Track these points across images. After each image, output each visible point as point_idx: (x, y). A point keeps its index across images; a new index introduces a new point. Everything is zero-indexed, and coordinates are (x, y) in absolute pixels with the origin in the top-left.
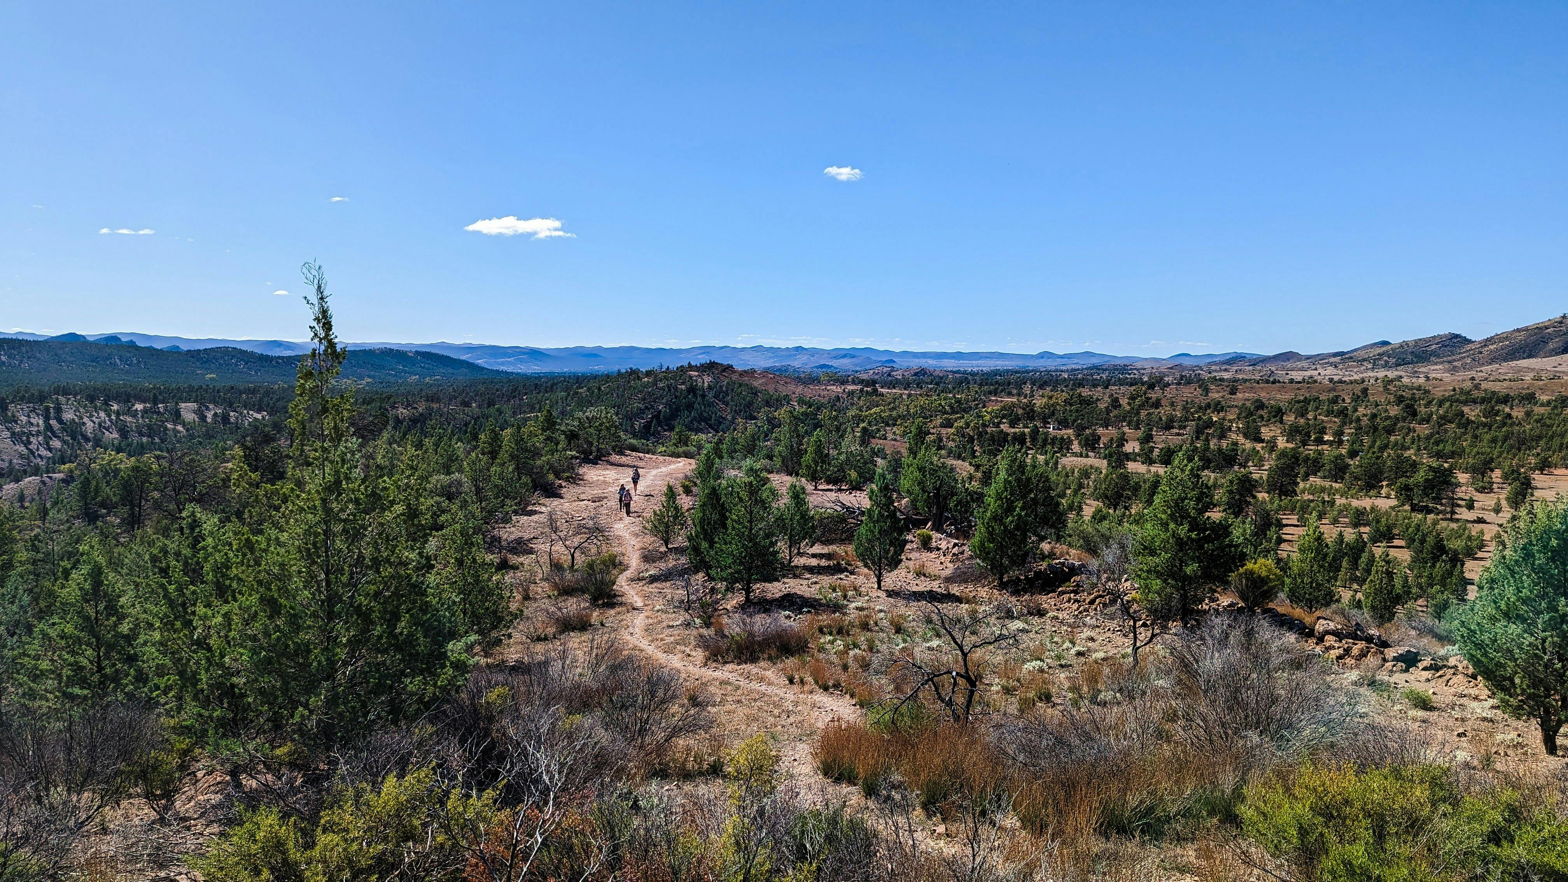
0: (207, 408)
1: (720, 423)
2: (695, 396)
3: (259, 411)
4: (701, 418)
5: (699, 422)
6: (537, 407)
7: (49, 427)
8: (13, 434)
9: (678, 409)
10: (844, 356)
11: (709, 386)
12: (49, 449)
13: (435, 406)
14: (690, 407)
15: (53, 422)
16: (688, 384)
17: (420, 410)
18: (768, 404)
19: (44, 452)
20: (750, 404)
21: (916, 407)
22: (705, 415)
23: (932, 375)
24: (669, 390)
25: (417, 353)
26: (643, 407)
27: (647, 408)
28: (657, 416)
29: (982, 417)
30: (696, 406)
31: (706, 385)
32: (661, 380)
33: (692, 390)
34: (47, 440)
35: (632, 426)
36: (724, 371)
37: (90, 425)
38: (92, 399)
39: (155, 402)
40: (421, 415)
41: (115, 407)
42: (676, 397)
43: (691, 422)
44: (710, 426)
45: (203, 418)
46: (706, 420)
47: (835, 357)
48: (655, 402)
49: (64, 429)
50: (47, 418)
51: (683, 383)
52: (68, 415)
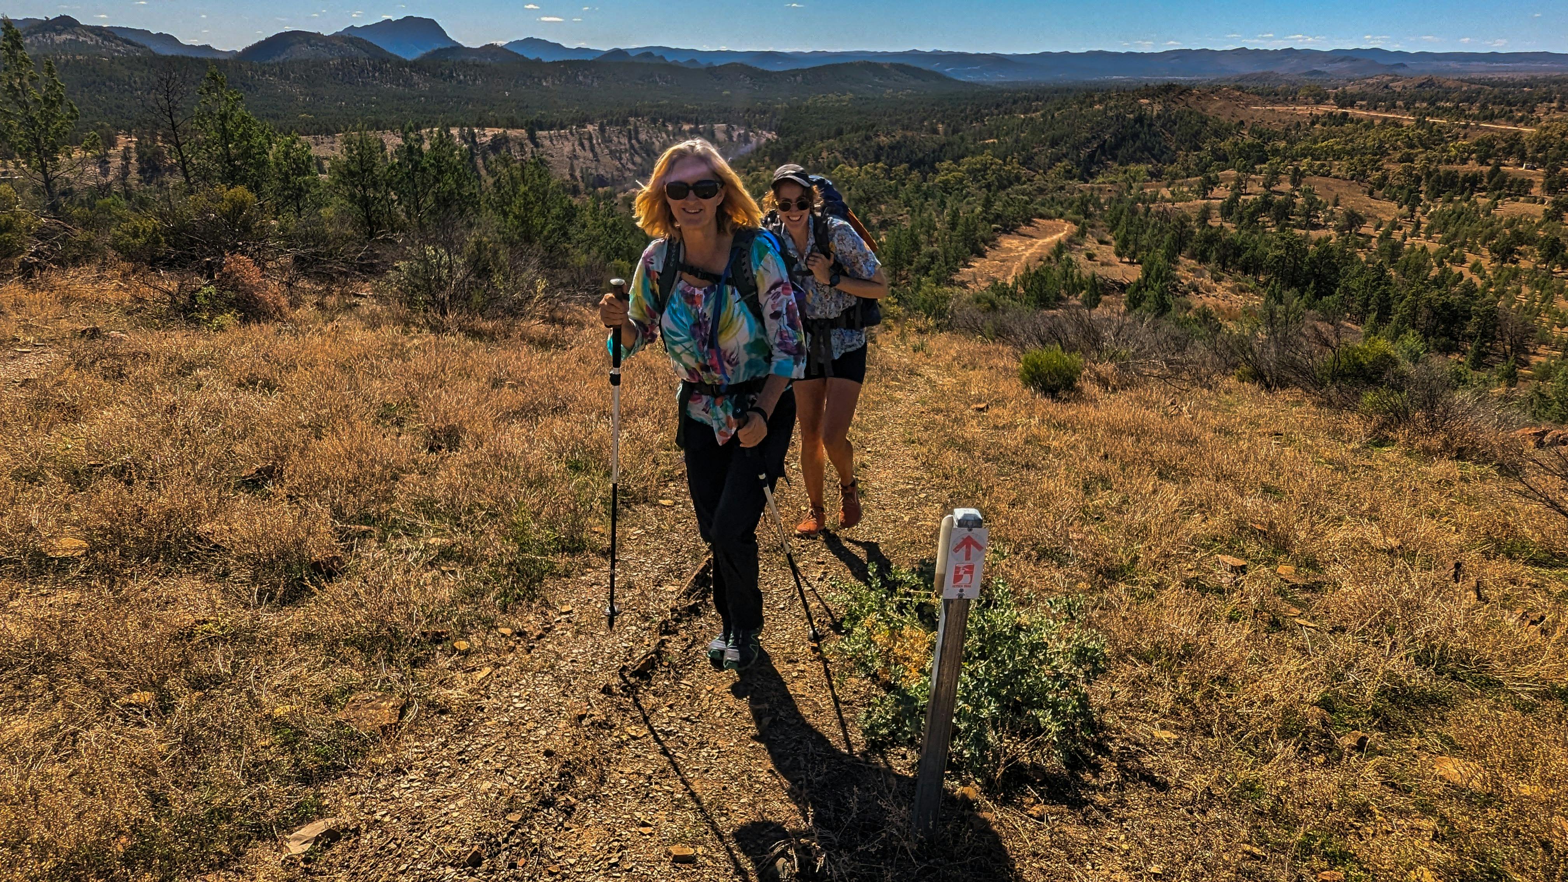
0: (733, 129)
1: (1163, 153)
2: (1142, 126)
3: (769, 131)
4: (1145, 148)
5: (1143, 152)
6: (995, 132)
7: (632, 146)
8: (611, 151)
9: (1124, 139)
10: (1342, 60)
11: (1158, 115)
12: (634, 163)
13: (909, 134)
14: (1135, 136)
15: (633, 141)
16: (1137, 114)
17: (897, 138)
18: (1216, 133)
19: (630, 166)
20: (1198, 133)
21: (1374, 140)
22: (1149, 144)
23: (1440, 87)
24: (1117, 120)
25: (892, 65)
26: (1090, 136)
27: (1094, 137)
28: (1102, 147)
29: (1449, 151)
30: (1142, 136)
31: (1155, 113)
32: (1111, 109)
33: (1140, 120)
34: (632, 155)
35: (1078, 156)
36: (1181, 94)
37: (657, 143)
38: (654, 121)
39: (697, 124)
40: (898, 142)
41: (670, 128)
42: (1123, 127)
43: (1135, 152)
44: (1154, 156)
45: (730, 137)
46: (1150, 150)
47: (1333, 61)
48: (1102, 131)
49: (642, 148)
50: (630, 139)
51: (1132, 112)
52: (643, 136)
